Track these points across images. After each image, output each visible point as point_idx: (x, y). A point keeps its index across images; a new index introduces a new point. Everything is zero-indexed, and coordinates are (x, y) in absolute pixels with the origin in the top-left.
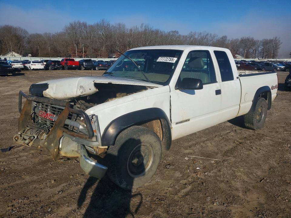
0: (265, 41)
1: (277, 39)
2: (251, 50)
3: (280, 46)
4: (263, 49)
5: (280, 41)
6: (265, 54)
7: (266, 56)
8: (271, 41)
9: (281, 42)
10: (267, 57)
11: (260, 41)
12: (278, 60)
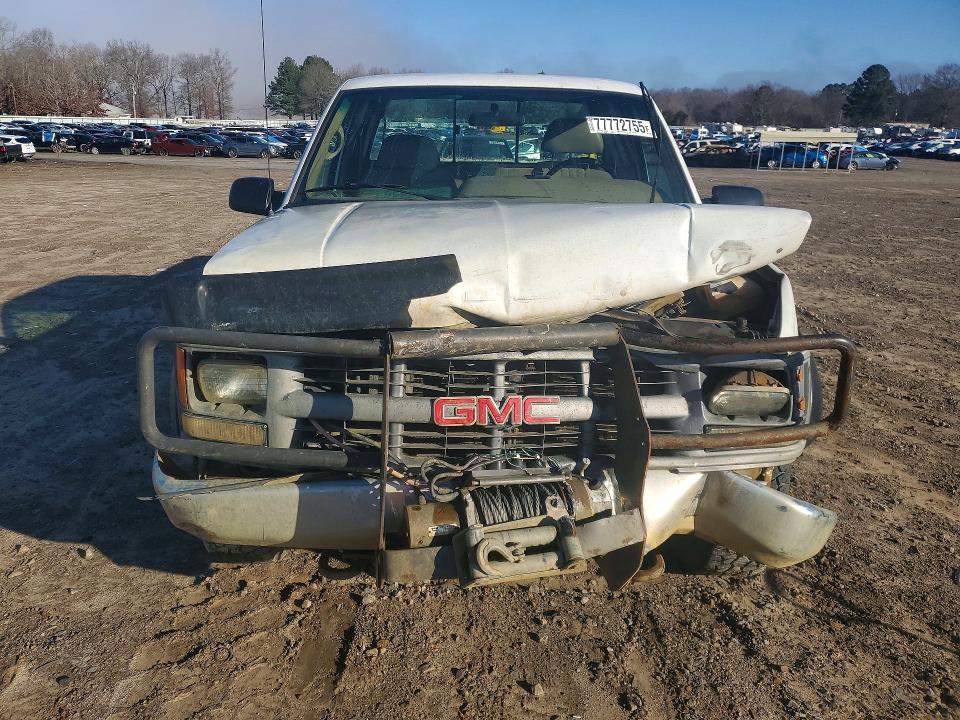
0: (185, 59)
1: (221, 55)
2: (150, 90)
3: (232, 79)
4: (186, 87)
5: (229, 63)
6: (195, 105)
7: (199, 109)
8: (206, 61)
9: (233, 65)
10: (203, 113)
11: (170, 60)
12: (238, 122)
